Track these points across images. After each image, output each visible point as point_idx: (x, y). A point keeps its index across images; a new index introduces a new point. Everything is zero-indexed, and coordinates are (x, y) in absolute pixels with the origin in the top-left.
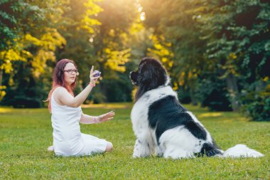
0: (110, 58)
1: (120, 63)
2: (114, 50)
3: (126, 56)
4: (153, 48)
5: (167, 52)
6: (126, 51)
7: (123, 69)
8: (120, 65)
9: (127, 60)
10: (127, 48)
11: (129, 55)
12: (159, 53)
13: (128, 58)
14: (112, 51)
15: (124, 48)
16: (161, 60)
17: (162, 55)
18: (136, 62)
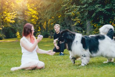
0: (7, 16)
1: (12, 18)
2: (8, 12)
3: (15, 15)
4: (27, 10)
5: (35, 12)
6: (14, 13)
7: (14, 21)
8: (11, 20)
9: (15, 17)
10: (15, 11)
12: (31, 13)
14: (7, 13)
15: (13, 11)
16: (32, 16)
17: (32, 13)
18: (19, 17)
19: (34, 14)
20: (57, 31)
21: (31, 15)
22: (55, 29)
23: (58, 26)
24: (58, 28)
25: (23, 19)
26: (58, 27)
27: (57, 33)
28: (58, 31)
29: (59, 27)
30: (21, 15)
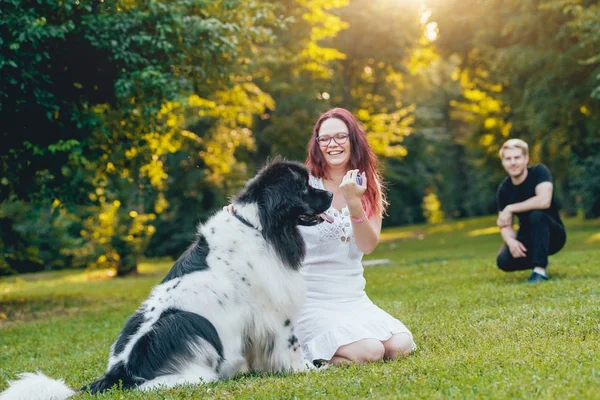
0: (370, 130)
1: (394, 138)
2: (376, 111)
3: (406, 122)
4: (462, 99)
5: (493, 105)
6: (403, 112)
7: (401, 151)
8: (393, 144)
9: (407, 132)
10: (405, 105)
11: (410, 120)
12: (475, 108)
13: (410, 126)
14: (371, 114)
15: (398, 104)
16: (482, 125)
17: (484, 112)
18: (428, 133)
19: (492, 115)
20: (513, 173)
21: (481, 118)
25: (447, 137)
26: (518, 152)
27: (516, 182)
28: (517, 172)
29: (524, 153)
30: (438, 123)
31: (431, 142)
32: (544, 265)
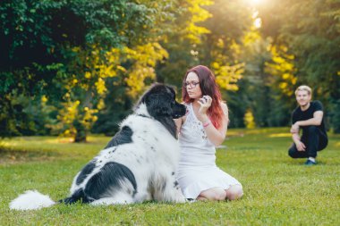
0: (219, 74)
1: (232, 80)
2: (224, 64)
3: (239, 72)
4: (271, 62)
5: (289, 66)
6: (238, 66)
7: (235, 88)
8: (231, 83)
9: (240, 77)
10: (240, 62)
11: (242, 71)
12: (278, 68)
13: (242, 74)
14: (221, 66)
15: (236, 62)
16: (281, 76)
17: (283, 70)
18: (251, 79)
19: (287, 72)
21: (280, 73)
22: (298, 98)
23: (305, 89)
24: (304, 96)
25: (261, 81)
26: (305, 93)
29: (309, 93)
30: (257, 74)
31: (252, 84)
32: (314, 156)
